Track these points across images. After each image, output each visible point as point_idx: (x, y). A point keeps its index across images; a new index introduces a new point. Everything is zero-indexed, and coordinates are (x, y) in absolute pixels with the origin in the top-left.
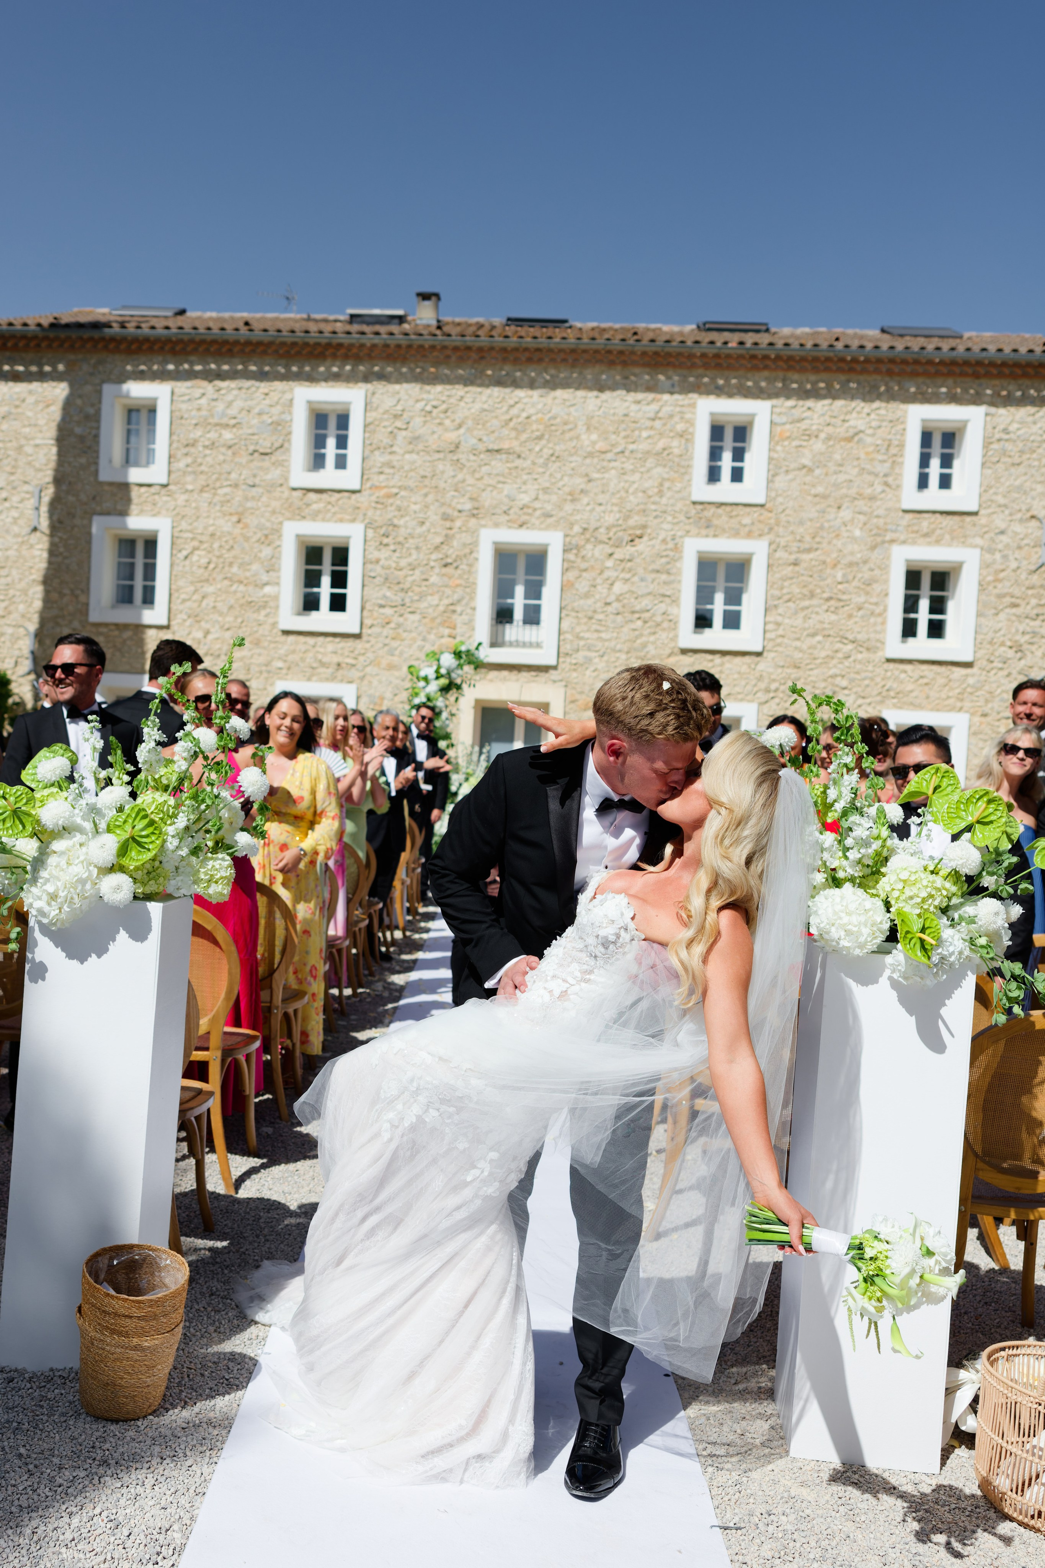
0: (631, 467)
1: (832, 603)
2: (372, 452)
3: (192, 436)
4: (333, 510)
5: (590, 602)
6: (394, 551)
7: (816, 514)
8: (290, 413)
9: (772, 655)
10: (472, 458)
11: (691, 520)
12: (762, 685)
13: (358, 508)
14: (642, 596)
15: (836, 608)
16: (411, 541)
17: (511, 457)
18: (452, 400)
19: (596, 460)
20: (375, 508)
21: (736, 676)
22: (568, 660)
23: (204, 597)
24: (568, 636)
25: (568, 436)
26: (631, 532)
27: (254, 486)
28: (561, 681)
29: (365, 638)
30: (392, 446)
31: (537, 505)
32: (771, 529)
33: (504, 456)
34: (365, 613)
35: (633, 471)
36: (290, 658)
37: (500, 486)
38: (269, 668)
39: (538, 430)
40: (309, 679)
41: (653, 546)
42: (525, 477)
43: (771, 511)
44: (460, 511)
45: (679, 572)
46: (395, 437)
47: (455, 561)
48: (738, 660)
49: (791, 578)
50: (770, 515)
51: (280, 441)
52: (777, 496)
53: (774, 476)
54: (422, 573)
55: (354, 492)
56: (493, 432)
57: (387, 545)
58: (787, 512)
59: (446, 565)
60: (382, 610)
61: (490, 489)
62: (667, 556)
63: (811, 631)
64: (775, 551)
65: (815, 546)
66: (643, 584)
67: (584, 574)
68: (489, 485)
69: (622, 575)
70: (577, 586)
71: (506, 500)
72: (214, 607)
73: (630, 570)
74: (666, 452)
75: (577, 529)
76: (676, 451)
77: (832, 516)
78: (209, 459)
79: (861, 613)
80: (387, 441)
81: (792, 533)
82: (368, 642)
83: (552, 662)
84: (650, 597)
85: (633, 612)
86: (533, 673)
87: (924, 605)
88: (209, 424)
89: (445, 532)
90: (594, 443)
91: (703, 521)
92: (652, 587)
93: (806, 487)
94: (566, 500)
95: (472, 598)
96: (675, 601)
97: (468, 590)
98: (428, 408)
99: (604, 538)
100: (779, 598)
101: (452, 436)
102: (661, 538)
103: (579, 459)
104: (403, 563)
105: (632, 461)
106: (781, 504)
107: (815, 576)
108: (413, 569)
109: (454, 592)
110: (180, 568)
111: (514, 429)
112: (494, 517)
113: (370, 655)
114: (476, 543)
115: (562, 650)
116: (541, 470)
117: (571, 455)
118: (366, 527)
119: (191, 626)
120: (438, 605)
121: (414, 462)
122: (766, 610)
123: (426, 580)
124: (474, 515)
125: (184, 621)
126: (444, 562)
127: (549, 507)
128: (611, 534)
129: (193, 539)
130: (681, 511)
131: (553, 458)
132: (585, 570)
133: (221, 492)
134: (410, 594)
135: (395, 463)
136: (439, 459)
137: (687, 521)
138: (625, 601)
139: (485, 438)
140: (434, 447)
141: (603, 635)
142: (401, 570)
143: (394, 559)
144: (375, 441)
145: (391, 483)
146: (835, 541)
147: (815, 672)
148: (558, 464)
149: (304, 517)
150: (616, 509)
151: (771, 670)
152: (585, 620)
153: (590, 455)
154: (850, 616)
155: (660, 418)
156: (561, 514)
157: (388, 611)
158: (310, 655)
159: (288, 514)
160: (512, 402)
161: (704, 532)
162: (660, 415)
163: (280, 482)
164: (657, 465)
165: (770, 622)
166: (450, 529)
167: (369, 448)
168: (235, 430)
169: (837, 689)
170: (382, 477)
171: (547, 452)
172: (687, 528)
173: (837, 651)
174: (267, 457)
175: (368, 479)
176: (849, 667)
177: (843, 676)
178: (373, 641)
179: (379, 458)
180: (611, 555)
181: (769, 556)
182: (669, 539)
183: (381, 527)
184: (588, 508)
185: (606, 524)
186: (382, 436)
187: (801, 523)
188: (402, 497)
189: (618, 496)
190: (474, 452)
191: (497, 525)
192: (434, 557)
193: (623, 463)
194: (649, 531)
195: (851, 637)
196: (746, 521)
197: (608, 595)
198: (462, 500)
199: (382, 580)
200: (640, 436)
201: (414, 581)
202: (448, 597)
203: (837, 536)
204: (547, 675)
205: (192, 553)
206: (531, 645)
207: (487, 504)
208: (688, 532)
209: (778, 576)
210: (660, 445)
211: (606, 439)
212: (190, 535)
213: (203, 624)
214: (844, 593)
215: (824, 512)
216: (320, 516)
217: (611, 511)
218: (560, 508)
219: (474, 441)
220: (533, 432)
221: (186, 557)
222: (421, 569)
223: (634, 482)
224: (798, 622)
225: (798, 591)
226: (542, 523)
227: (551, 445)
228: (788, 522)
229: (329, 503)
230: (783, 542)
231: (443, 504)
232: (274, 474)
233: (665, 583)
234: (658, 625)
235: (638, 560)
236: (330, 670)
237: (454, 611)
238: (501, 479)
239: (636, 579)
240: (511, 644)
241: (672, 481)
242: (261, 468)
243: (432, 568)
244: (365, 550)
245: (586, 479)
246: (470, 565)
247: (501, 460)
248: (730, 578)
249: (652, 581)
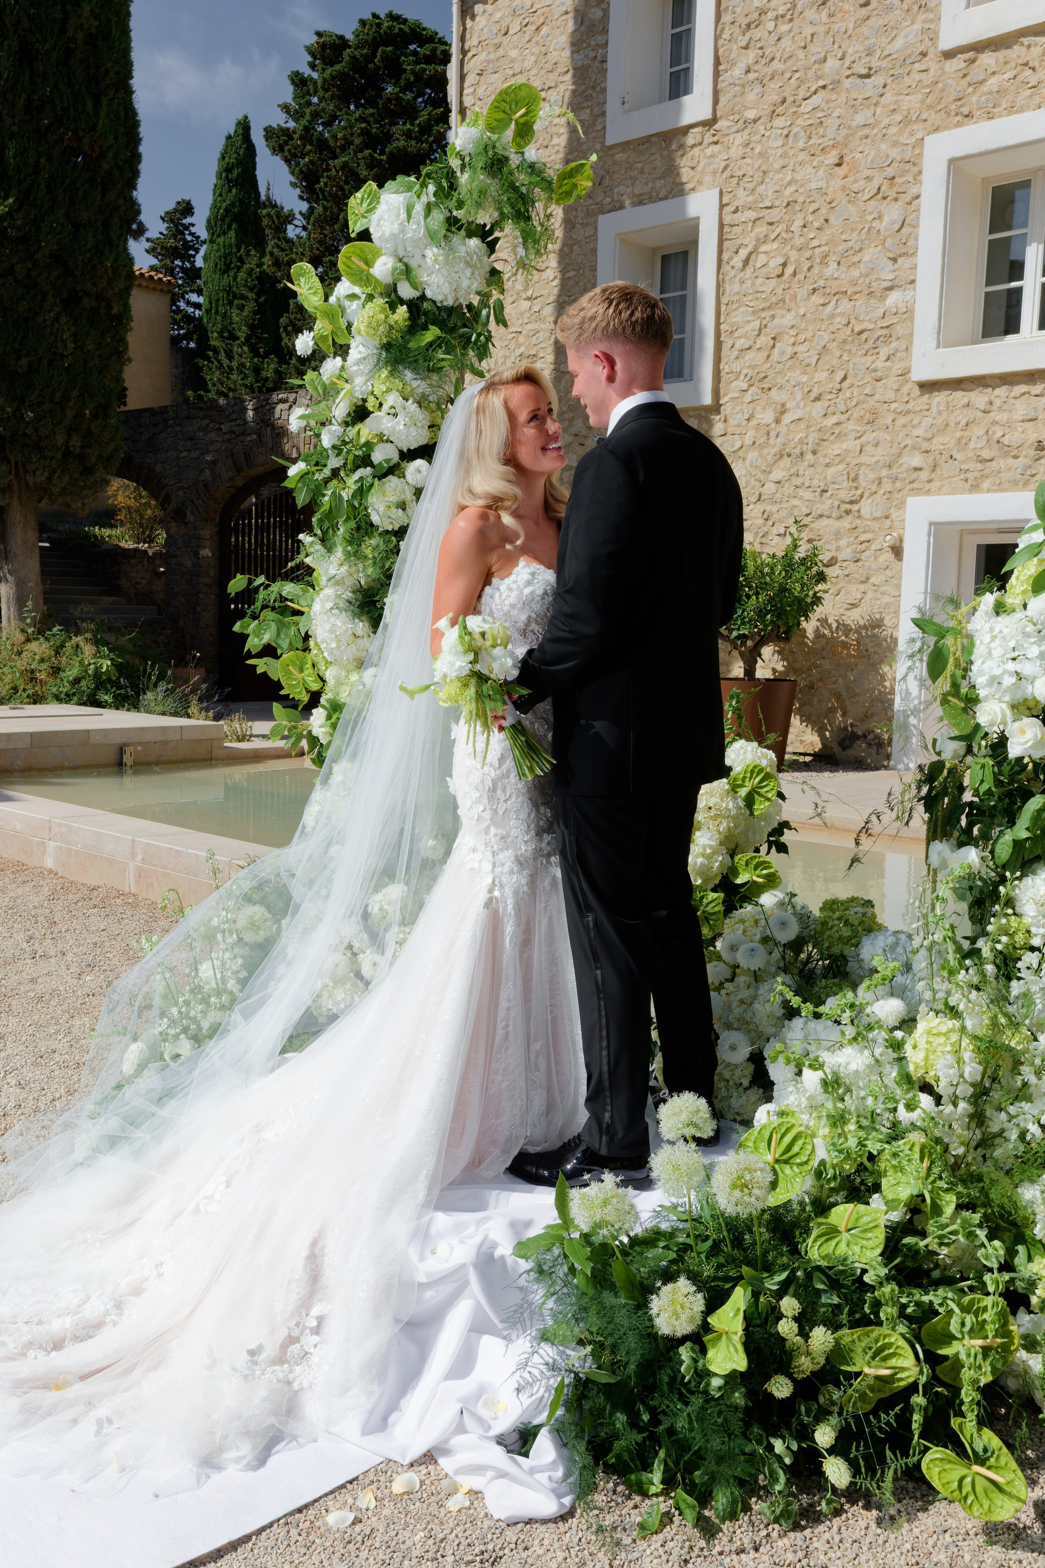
4: (1032, 80)
23: (775, 339)
27: (867, 75)
36: (936, 445)
38: (894, 471)
40: (975, 488)
72: (793, 356)
78: (784, 43)
129: (756, 222)
149: (968, 115)
158: (979, 431)
159: (934, 118)
163: (921, 47)
205: (755, 251)
212: (751, 215)
213: (774, 394)
216: (1003, 103)
229: (1025, 64)
232: (909, 33)
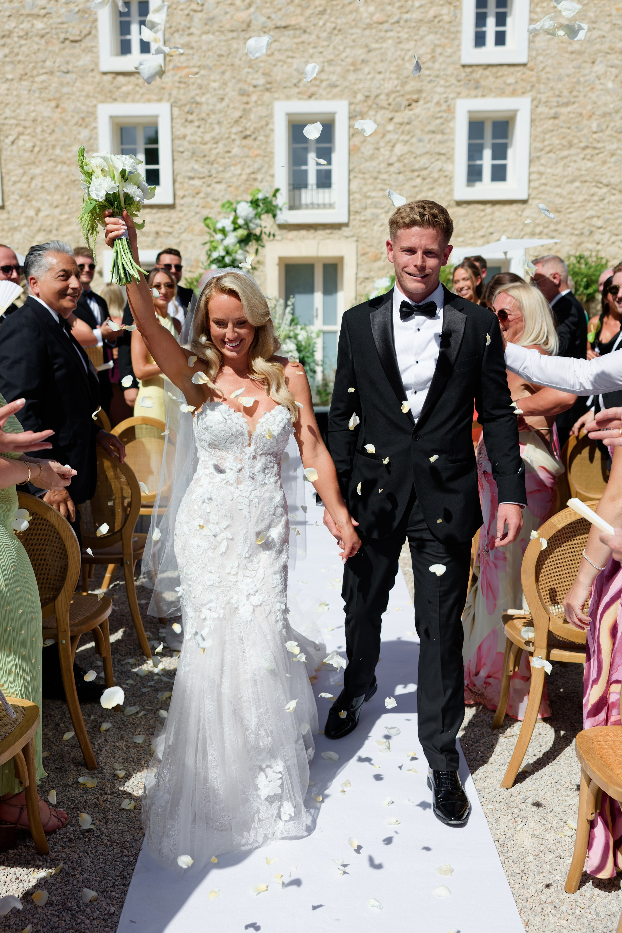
0: (406, 36)
1: (588, 151)
2: (172, 34)
3: (7, 27)
4: (141, 91)
5: (375, 163)
6: (199, 127)
7: (573, 70)
9: (536, 201)
11: (461, 83)
13: (164, 88)
14: (420, 155)
15: (592, 156)
16: (213, 116)
17: (298, 32)
19: (374, 31)
20: (179, 88)
21: (505, 223)
22: (358, 217)
23: (32, 179)
24: (357, 196)
25: (348, 9)
26: (408, 97)
27: (67, 72)
28: (353, 236)
29: (178, 208)
30: (189, 28)
31: (323, 76)
32: (533, 86)
33: (291, 32)
34: (177, 185)
35: (408, 39)
37: (289, 60)
39: (320, 5)
41: (428, 109)
42: (311, 51)
43: (532, 70)
44: (255, 87)
45: (452, 132)
46: (192, 20)
47: (253, 133)
48: (506, 208)
49: (552, 131)
50: (531, 73)
51: (88, 28)
52: (537, 55)
53: (534, 36)
54: (225, 146)
56: (280, 9)
57: (191, 122)
58: (547, 69)
59: (245, 137)
60: (192, 182)
61: (280, 64)
62: (441, 117)
63: (570, 178)
64: (537, 107)
65: (573, 100)
66: (421, 144)
68: (280, 61)
69: (402, 138)
70: (362, 149)
71: (295, 74)
72: (43, 187)
73: (409, 133)
74: (437, 20)
75: (360, 97)
76: (446, 18)
77: (587, 71)
78: (24, 49)
79: (614, 159)
80: (184, 23)
81: (552, 89)
82: (181, 211)
83: (344, 219)
84: (428, 156)
85: (413, 171)
86: (328, 231)
88: (22, 15)
89: (243, 106)
90: (372, 15)
91: (472, 82)
92: (428, 146)
93: (564, 45)
94: (348, 71)
95: (271, 166)
96: (450, 159)
97: (266, 159)
99: (384, 104)
100: (542, 150)
101: (243, 15)
102: (435, 100)
103: (359, 31)
104: (207, 137)
105: (406, 30)
106: (542, 62)
107: (573, 127)
108: (217, 143)
109: (254, 162)
110: (9, 153)
112: (286, 90)
113: (184, 223)
114: (271, 116)
115: (352, 209)
116: (325, 43)
117: (352, 28)
118: (172, 106)
119: (23, 205)
120: (240, 175)
121: (210, 42)
122: (530, 161)
123: (229, 152)
124: (267, 90)
125: (17, 201)
126: (243, 135)
127: (334, 78)
128: (391, 100)
129: (17, 125)
130: (452, 74)
131: (336, 32)
133: (39, 79)
134: (215, 165)
135: (194, 44)
136: (233, 38)
137: (458, 84)
138: (406, 161)
139: (273, 16)
140: (228, 27)
142: (206, 144)
143: (199, 134)
144: (174, 24)
145: (192, 63)
146: (590, 94)
147: (574, 215)
148: (340, 37)
149: (115, 100)
150: (394, 76)
151: (535, 215)
152: (371, 180)
153: (369, 26)
154: (604, 162)
156: (346, 84)
157: (197, 182)
159: (101, 97)
161: (473, 93)
163: (91, 67)
164: (430, 32)
165: (533, 173)
166: (247, 103)
167: (169, 30)
168: (45, 20)
169: (593, 229)
170: (183, 58)
171: (330, 26)
172: (458, 90)
173: (593, 195)
174: (77, 45)
175: (170, 61)
176: (603, 209)
177: (599, 217)
178: (186, 210)
179: (179, 40)
180: (391, 119)
181: (532, 112)
182: (442, 101)
183: (185, 105)
184: (369, 77)
185: (386, 91)
186: (180, 19)
187: (560, 79)
188: (203, 76)
189: (395, 63)
190: (264, 29)
191: (288, 98)
192: (234, 130)
193: (399, 32)
194: (424, 95)
195: (605, 181)
196: (511, 80)
197: (390, 157)
198: (256, 76)
199: (190, 154)
200: (413, 6)
201: (218, 153)
202: (249, 167)
203: (592, 89)
204: (340, 232)
205: (17, 138)
206: (324, 206)
207: (278, 78)
208: (459, 94)
209: (539, 129)
210: (432, 13)
211: (382, 10)
212: (14, 122)
213: (34, 203)
214: (598, 142)
215: (580, 67)
216: (130, 98)
217: (390, 78)
218: (344, 78)
219: (263, 19)
220: (316, 7)
221: (13, 143)
222: (223, 142)
223: (409, 50)
224: (559, 170)
225: (558, 142)
226: (328, 93)
227: (333, 19)
228: (548, 79)
229: (137, 85)
230: (543, 98)
231: (240, 81)
232: (85, 60)
233: (440, 142)
234: (435, 181)
235: (415, 123)
236: (150, 239)
237: (255, 179)
238: (290, 54)
239: (414, 140)
240: (307, 206)
241: (443, 46)
242: (72, 55)
243: (234, 140)
244: (172, 127)
245: (366, 50)
246: (267, 136)
247: (289, 36)
248: (495, 136)
249: (430, 141)
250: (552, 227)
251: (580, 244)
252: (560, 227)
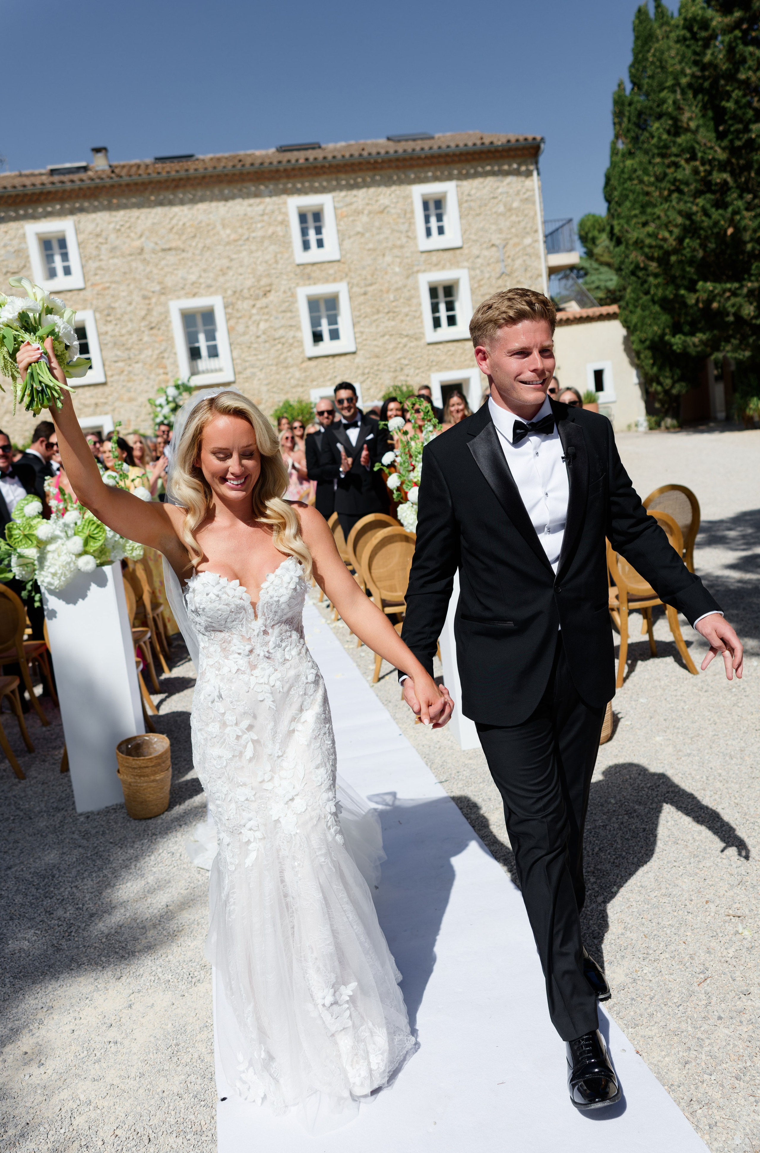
0: (255, 248)
1: (391, 315)
2: (87, 261)
5: (247, 337)
7: (371, 262)
8: (25, 243)
9: (362, 352)
10: (153, 256)
11: (298, 277)
12: (360, 371)
13: (86, 300)
14: (278, 328)
15: (393, 317)
16: (125, 316)
17: (178, 252)
18: (133, 220)
19: (232, 246)
20: (97, 298)
22: (241, 376)
24: (238, 361)
25: (211, 233)
26: (263, 289)
29: (109, 384)
30: (99, 255)
31: (201, 280)
32: (347, 275)
33: (174, 252)
34: (107, 368)
35: (256, 250)
37: (176, 272)
39: (192, 232)
41: (278, 296)
42: (190, 264)
43: (345, 264)
44: (153, 292)
45: (298, 310)
46: (100, 250)
47: (157, 325)
48: (343, 359)
49: (364, 303)
50: (344, 266)
51: (23, 262)
52: (346, 253)
53: (342, 241)
54: (137, 336)
55: (80, 290)
56: (163, 237)
57: (110, 321)
58: (354, 262)
59: (152, 328)
60: (117, 364)
61: (169, 274)
62: (288, 301)
63: (382, 334)
64: (352, 288)
65: (374, 281)
66: (277, 321)
67: (241, 321)
68: (169, 272)
69: (263, 317)
70: (237, 328)
71: (181, 281)
73: (268, 313)
74: (275, 235)
75: (230, 292)
76: (281, 234)
77: (381, 261)
79: (408, 318)
80: (94, 252)
82: (112, 386)
83: (231, 378)
84: (283, 328)
85: (275, 339)
87: (442, 307)
89: (146, 307)
90: (229, 236)
91: (305, 276)
92: (282, 322)
93: (362, 245)
94: (218, 275)
95: (173, 347)
96: (298, 328)
97: (169, 342)
98: (118, 227)
99: (247, 295)
100: (359, 316)
101: (137, 243)
102: (282, 290)
103: (222, 247)
104: (124, 331)
105: (254, 244)
106: (350, 258)
107: (377, 300)
108: (131, 335)
109: (161, 345)
111: (177, 233)
112: (176, 293)
113: (115, 395)
114: (167, 312)
115: (236, 370)
116: (199, 258)
117: (216, 245)
118: (94, 312)
120: (152, 355)
121: (116, 264)
122: (353, 325)
123: (141, 340)
124: (162, 294)
126: (150, 327)
127: (209, 281)
128: (252, 292)
130: (291, 271)
131: (205, 249)
132: (240, 318)
134: (133, 351)
135: (104, 267)
136: (132, 260)
137: (296, 277)
138: (268, 333)
139: (159, 242)
140: (127, 252)
141: (260, 357)
142: (123, 336)
143: (117, 329)
144: (87, 254)
145: (104, 280)
146: (385, 277)
147: (388, 358)
148: (209, 252)
150: (251, 276)
151: (363, 361)
152: (247, 349)
153: (228, 243)
154: (402, 321)
155: (267, 214)
156: (218, 284)
157: (121, 364)
160: (171, 216)
161: (307, 282)
162: (267, 211)
164: (271, 244)
165: (357, 332)
166: (149, 304)
167: (84, 259)
169: (402, 366)
170: (97, 277)
171: (200, 245)
172: (297, 281)
173: (398, 343)
175: (88, 280)
176: (407, 352)
177: (404, 358)
178: (115, 385)
179: (92, 265)
180: (254, 305)
181: (349, 292)
182: (287, 290)
183: (104, 310)
184: (234, 278)
185: (247, 286)
186: (91, 250)
187: (364, 268)
188: (113, 288)
189: (251, 267)
190: (154, 252)
191: (178, 298)
192: (142, 324)
193: (249, 246)
194: (274, 287)
195: (405, 333)
196: (331, 271)
197: (257, 331)
198: (153, 285)
199: (112, 345)
200: (256, 227)
201: (133, 342)
202: (157, 349)
203: (386, 273)
206: (216, 371)
207: (169, 285)
208: (298, 284)
209: (356, 303)
210: (270, 231)
211: (236, 232)
214: (395, 308)
215: (375, 259)
217: (248, 278)
218: (216, 280)
219: (152, 245)
220: (189, 233)
222: (136, 333)
223: (259, 257)
224: (373, 329)
225: (369, 310)
226: (207, 292)
227: (202, 241)
228: (356, 269)
229: (66, 299)
230: (355, 281)
231: (141, 289)
233: (290, 318)
234: (291, 345)
235: (271, 306)
236: (91, 409)
237: (163, 358)
238: (175, 267)
239: (272, 318)
240: (204, 372)
241: (282, 253)
243: (143, 331)
244: (96, 327)
245: (228, 260)
246: (167, 326)
247: (172, 255)
248: (328, 309)
249: (283, 318)
250: (376, 368)
251: (396, 377)
252: (381, 367)
